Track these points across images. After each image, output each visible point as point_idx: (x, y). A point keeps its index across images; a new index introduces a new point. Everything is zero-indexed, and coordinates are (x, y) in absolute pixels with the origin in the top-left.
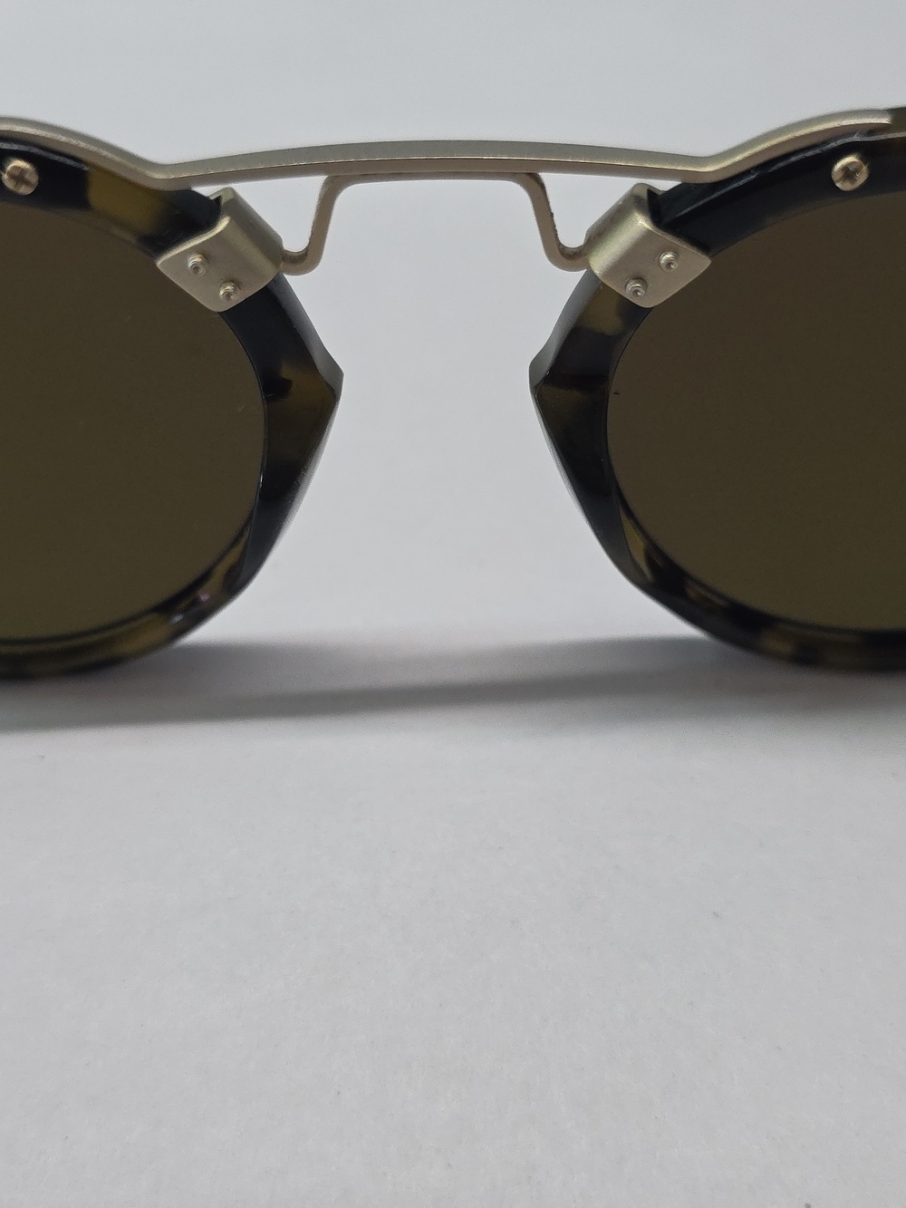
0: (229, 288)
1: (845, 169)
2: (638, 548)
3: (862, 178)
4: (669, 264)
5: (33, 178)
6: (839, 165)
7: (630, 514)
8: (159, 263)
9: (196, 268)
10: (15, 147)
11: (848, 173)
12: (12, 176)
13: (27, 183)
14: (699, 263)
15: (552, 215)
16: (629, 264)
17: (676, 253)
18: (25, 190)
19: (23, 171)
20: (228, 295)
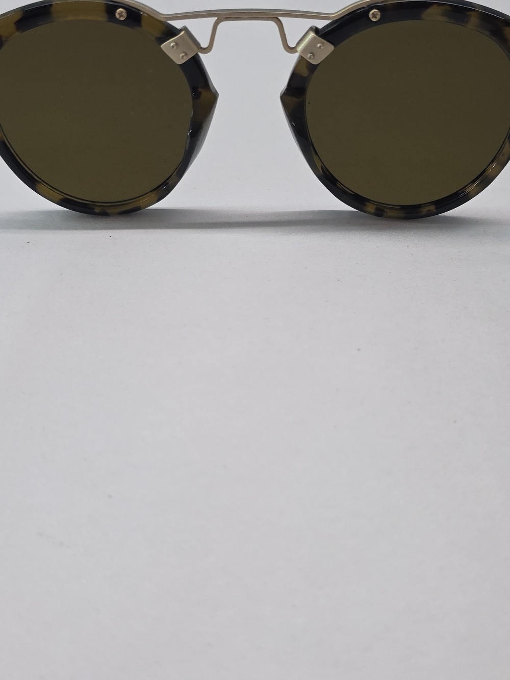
0: (183, 54)
1: (373, 14)
2: (319, 165)
3: (378, 17)
4: (320, 47)
5: (125, 14)
6: (371, 13)
7: (316, 154)
8: (162, 46)
9: (173, 47)
10: (121, 5)
11: (374, 15)
12: (119, 14)
13: (123, 16)
14: (330, 48)
15: (285, 35)
16: (309, 48)
17: (323, 44)
18: (122, 19)
19: (122, 12)
20: (183, 57)
